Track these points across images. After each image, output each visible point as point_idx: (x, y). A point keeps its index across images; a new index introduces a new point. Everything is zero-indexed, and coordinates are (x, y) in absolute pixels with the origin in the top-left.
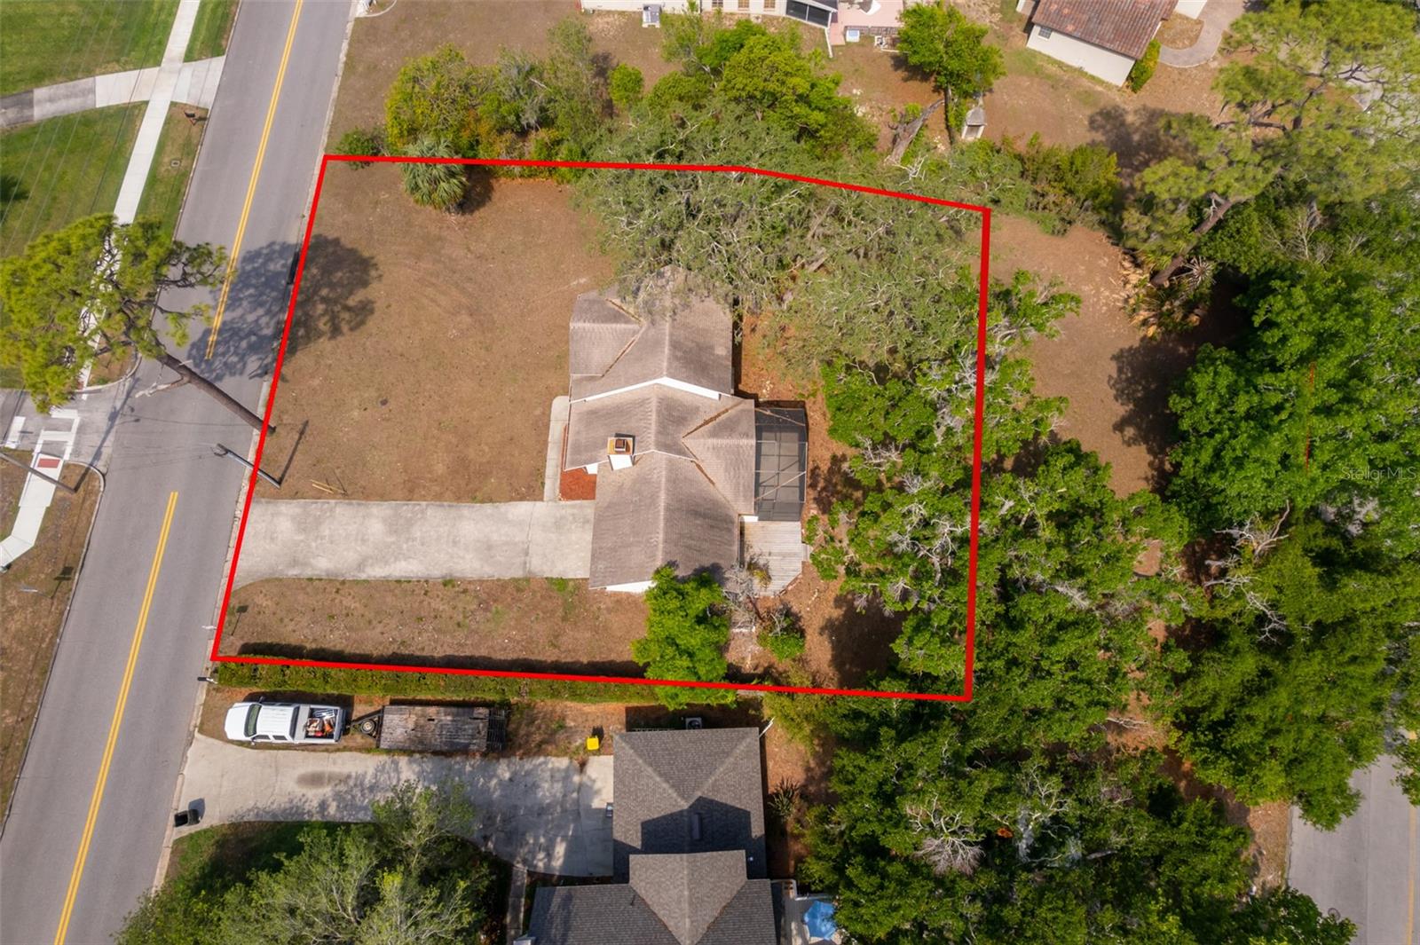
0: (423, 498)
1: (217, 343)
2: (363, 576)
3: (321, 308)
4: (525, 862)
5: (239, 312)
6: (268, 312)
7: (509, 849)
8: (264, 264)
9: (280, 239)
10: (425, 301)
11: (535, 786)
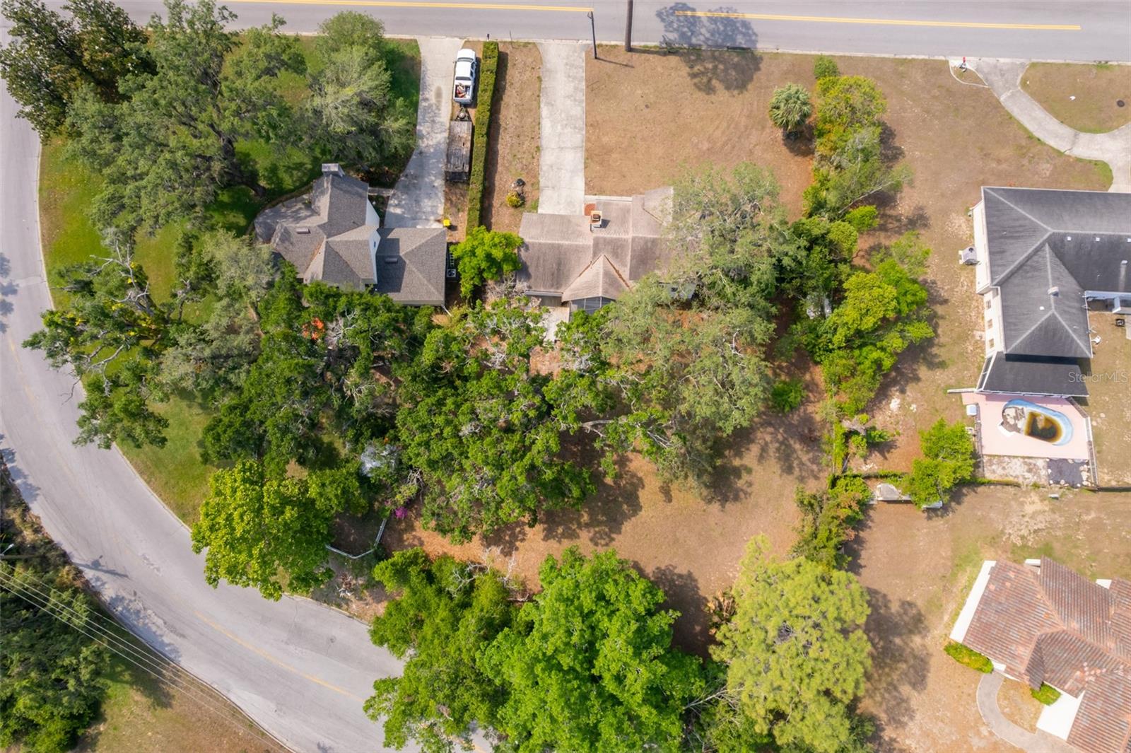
0: (587, 132)
1: (686, 16)
2: (542, 105)
3: (710, 66)
4: (394, 194)
5: (707, 24)
6: (708, 39)
7: (401, 187)
8: (741, 33)
9: (759, 39)
10: (717, 122)
11: (430, 198)
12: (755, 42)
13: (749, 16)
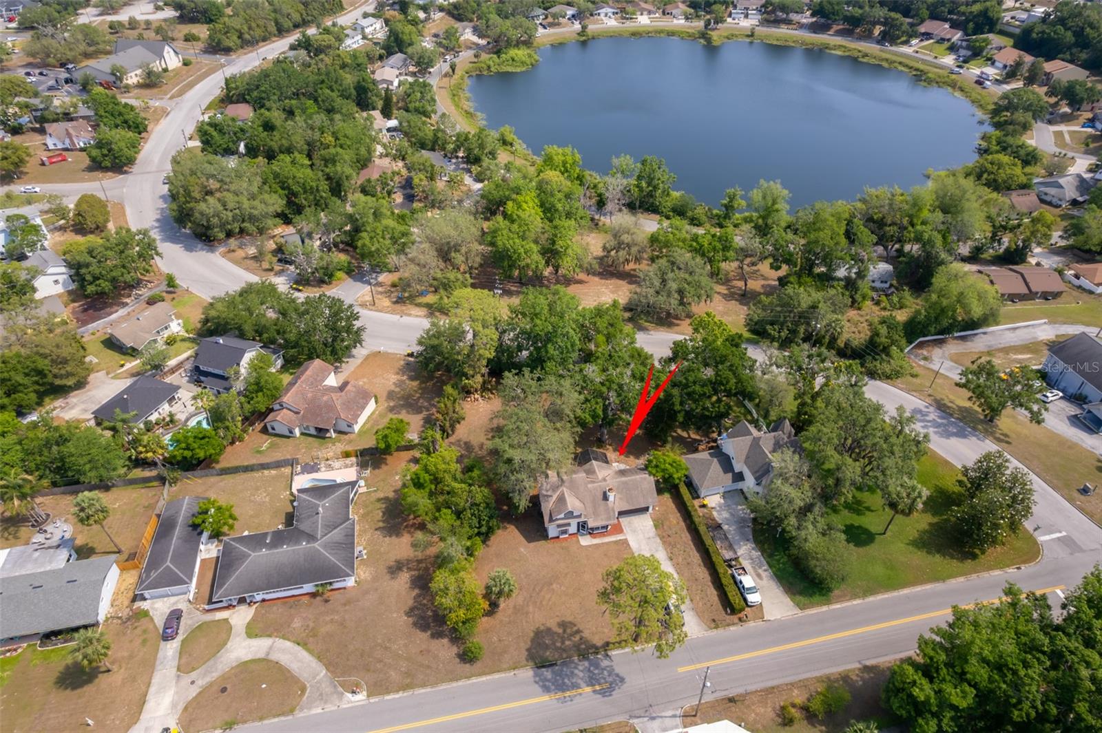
1: (599, 684)
3: (567, 643)
4: (749, 515)
5: (580, 681)
6: (576, 668)
7: (748, 520)
8: (549, 681)
9: (532, 679)
11: (726, 518)
12: (536, 675)
13: (546, 698)
